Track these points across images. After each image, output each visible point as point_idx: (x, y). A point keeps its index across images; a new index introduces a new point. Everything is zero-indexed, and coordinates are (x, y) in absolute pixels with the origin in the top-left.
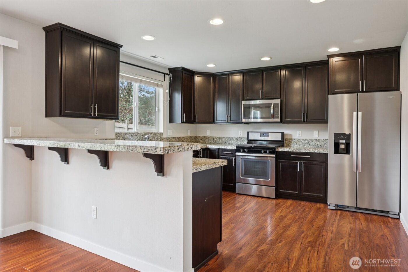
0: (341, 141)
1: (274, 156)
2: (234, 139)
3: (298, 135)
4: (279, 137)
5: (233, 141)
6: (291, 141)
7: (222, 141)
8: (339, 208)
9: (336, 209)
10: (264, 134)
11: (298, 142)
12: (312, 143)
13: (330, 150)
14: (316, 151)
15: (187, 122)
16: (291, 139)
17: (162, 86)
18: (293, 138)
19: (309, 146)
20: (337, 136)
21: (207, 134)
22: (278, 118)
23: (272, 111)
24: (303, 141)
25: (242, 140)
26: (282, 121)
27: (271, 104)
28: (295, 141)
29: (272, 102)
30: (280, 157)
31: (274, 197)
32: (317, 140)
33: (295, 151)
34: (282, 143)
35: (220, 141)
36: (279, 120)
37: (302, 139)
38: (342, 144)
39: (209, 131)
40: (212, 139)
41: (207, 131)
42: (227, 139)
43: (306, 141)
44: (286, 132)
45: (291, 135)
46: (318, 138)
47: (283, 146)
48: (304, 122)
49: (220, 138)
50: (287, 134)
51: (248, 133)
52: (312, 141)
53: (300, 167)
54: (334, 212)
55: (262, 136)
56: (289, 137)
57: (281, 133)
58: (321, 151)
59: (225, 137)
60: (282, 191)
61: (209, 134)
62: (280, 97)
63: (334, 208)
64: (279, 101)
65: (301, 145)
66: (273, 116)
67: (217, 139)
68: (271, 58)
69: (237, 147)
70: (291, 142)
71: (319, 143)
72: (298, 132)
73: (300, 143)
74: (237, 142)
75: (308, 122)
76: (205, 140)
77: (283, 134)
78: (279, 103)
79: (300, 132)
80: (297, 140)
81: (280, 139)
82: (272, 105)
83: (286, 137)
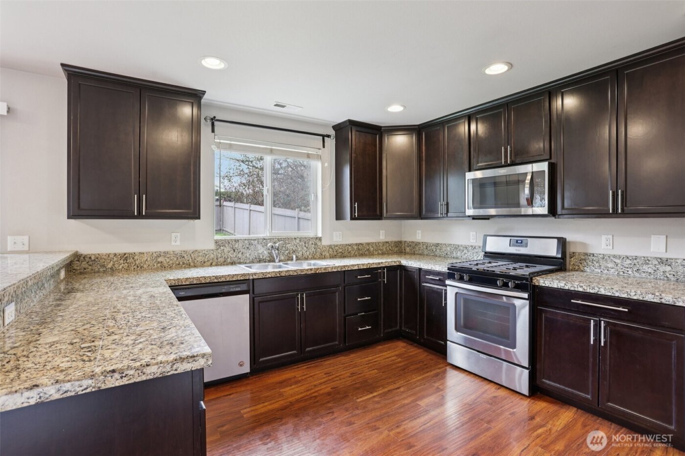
1: (526, 295)
2: (462, 248)
3: (603, 246)
4: (551, 249)
5: (459, 252)
6: (585, 258)
7: (442, 251)
10: (517, 241)
11: (603, 263)
12: (646, 268)
15: (360, 218)
16: (586, 254)
17: (319, 157)
18: (591, 251)
19: (637, 275)
21: (417, 238)
23: (528, 191)
24: (618, 261)
25: (476, 251)
26: (554, 213)
27: (525, 174)
28: (595, 258)
29: (528, 168)
31: (527, 394)
32: (662, 261)
33: (581, 289)
34: (559, 264)
35: (438, 250)
36: (544, 211)
37: (615, 256)
39: (420, 231)
40: (424, 246)
41: (418, 231)
42: (448, 249)
43: (628, 262)
44: (569, 237)
45: (584, 245)
46: (664, 256)
47: (561, 269)
48: (615, 214)
49: (437, 245)
50: (575, 243)
51: (486, 236)
53: (597, 334)
55: (514, 245)
56: (579, 250)
57: (556, 241)
59: (445, 244)
60: (547, 382)
61: (420, 238)
62: (548, 158)
64: (544, 166)
65: (613, 270)
66: (531, 202)
67: (432, 248)
68: (511, 65)
69: (449, 269)
70: (585, 260)
71: (667, 269)
72: (604, 237)
73: (610, 265)
74: (466, 255)
75: (627, 213)
76: (414, 248)
77: (562, 243)
78: (544, 171)
79: (611, 237)
80: (601, 256)
81: (554, 253)
82: (529, 177)
83: (570, 249)
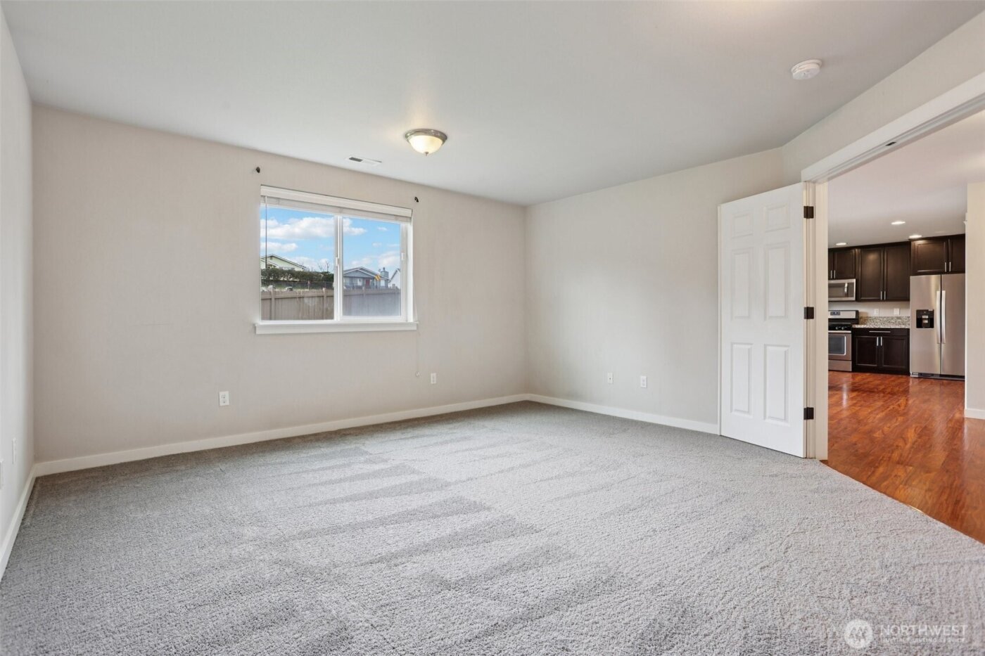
0: (923, 317)
1: (850, 332)
3: (875, 313)
4: (853, 316)
8: (923, 376)
9: (919, 378)
10: (835, 313)
11: (875, 321)
12: (892, 321)
13: (912, 325)
14: (897, 327)
16: (867, 317)
18: (869, 316)
20: (920, 313)
22: (853, 296)
23: (846, 290)
24: (881, 319)
26: (858, 300)
27: (844, 284)
28: (870, 318)
29: (846, 282)
30: (856, 333)
31: (851, 370)
32: (898, 318)
33: (873, 327)
34: (857, 321)
36: (854, 299)
37: (880, 317)
38: (925, 319)
43: (886, 318)
44: (861, 310)
45: (866, 313)
46: (899, 316)
47: (858, 324)
48: (883, 300)
50: (862, 313)
52: (892, 318)
53: (879, 342)
54: (917, 380)
56: (864, 316)
57: (855, 312)
58: (903, 327)
60: (859, 365)
62: (855, 277)
63: (917, 376)
64: (853, 281)
66: (847, 295)
70: (867, 319)
71: (900, 320)
72: (876, 310)
73: (878, 320)
75: (888, 300)
77: (857, 312)
78: (853, 283)
79: (879, 310)
80: (874, 317)
81: (854, 317)
82: (846, 285)
83: (860, 316)
